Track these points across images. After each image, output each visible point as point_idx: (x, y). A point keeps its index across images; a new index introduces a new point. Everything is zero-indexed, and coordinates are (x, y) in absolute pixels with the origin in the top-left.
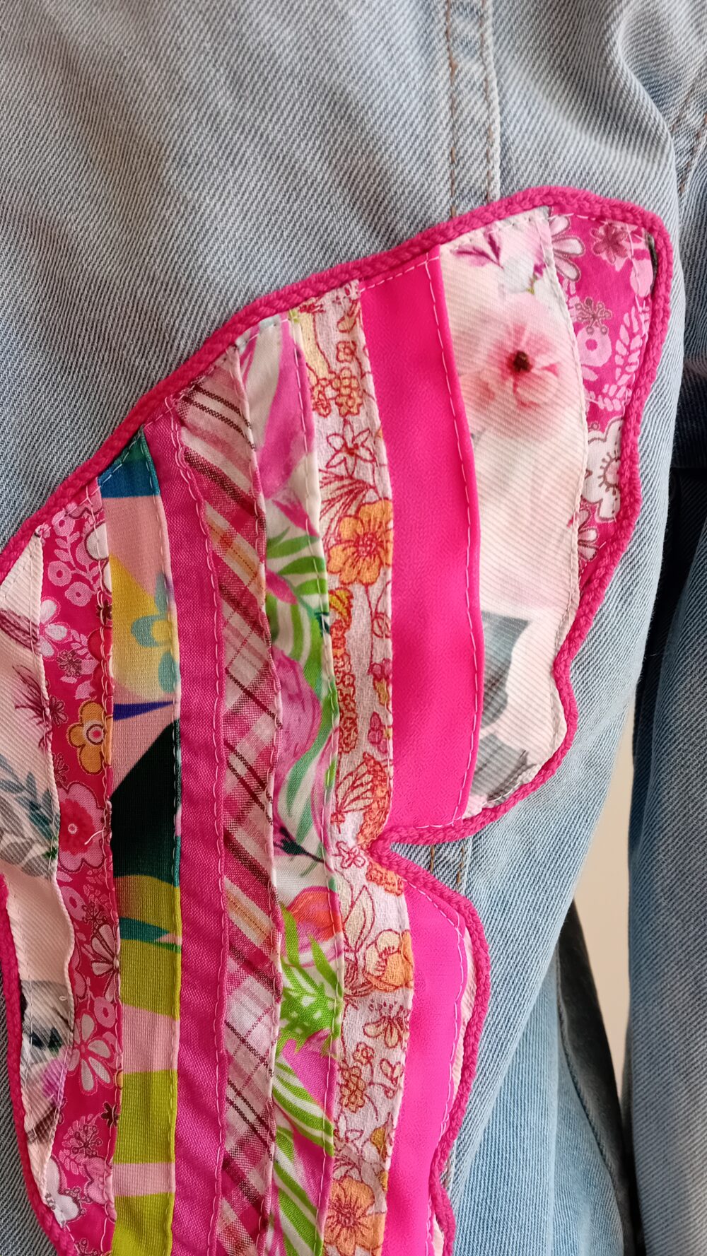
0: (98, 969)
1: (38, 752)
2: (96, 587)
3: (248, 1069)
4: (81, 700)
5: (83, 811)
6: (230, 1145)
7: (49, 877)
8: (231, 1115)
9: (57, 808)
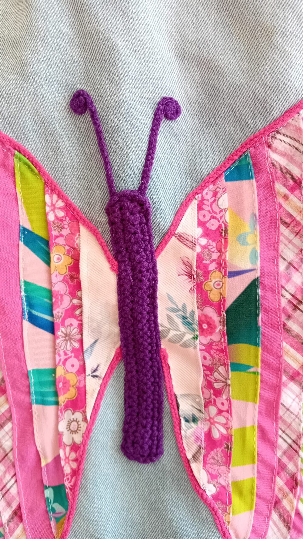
0: (218, 385)
1: (189, 294)
2: (221, 221)
3: (289, 421)
4: (211, 271)
5: (211, 318)
6: (279, 453)
7: (195, 347)
8: (280, 441)
9: (197, 318)
